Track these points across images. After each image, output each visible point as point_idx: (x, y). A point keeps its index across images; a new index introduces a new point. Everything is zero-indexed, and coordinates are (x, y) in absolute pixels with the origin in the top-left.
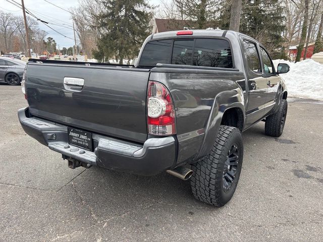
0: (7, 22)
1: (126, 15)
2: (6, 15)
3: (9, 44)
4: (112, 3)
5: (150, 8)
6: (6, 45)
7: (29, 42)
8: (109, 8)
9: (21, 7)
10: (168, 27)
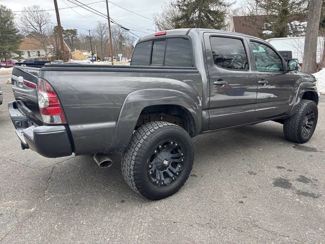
0: (104, 31)
1: (199, 16)
2: (103, 25)
3: (104, 50)
4: (187, 6)
5: (225, 6)
6: (102, 52)
7: (121, 48)
8: (184, 10)
9: (107, 17)
10: (243, 25)
